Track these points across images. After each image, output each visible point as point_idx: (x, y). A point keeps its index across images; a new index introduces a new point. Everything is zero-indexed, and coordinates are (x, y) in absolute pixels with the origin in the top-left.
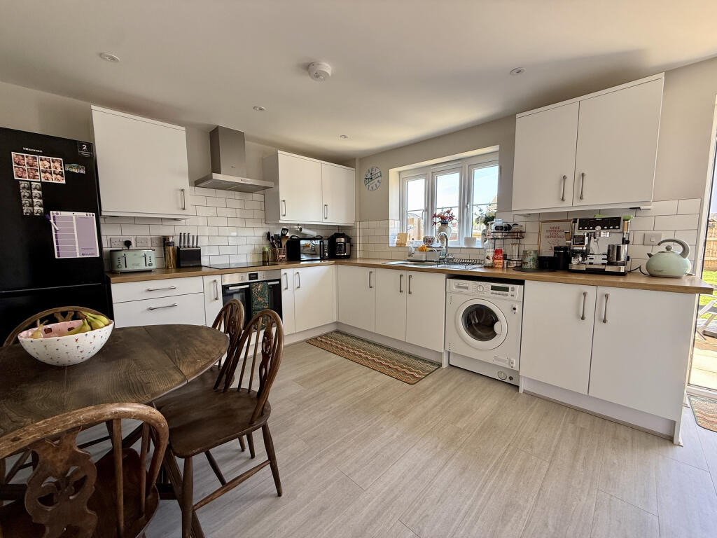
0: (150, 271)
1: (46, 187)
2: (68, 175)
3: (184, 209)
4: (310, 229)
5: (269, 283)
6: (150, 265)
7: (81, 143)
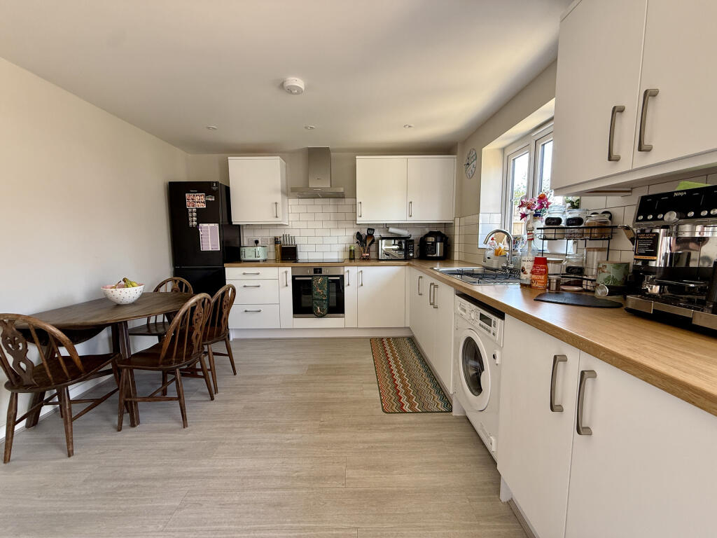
0: (258, 261)
1: (198, 210)
2: (207, 202)
3: (277, 217)
4: (399, 228)
5: (329, 278)
6: (258, 257)
7: (213, 182)
